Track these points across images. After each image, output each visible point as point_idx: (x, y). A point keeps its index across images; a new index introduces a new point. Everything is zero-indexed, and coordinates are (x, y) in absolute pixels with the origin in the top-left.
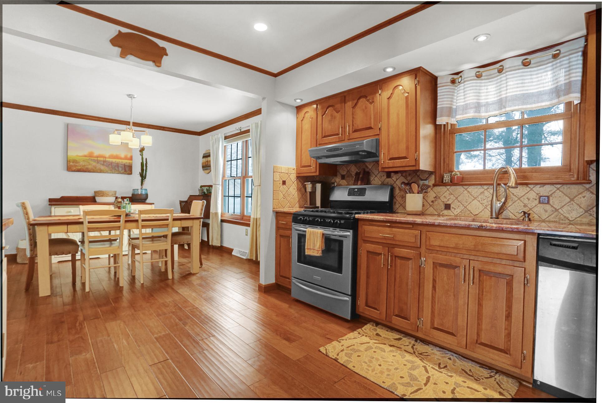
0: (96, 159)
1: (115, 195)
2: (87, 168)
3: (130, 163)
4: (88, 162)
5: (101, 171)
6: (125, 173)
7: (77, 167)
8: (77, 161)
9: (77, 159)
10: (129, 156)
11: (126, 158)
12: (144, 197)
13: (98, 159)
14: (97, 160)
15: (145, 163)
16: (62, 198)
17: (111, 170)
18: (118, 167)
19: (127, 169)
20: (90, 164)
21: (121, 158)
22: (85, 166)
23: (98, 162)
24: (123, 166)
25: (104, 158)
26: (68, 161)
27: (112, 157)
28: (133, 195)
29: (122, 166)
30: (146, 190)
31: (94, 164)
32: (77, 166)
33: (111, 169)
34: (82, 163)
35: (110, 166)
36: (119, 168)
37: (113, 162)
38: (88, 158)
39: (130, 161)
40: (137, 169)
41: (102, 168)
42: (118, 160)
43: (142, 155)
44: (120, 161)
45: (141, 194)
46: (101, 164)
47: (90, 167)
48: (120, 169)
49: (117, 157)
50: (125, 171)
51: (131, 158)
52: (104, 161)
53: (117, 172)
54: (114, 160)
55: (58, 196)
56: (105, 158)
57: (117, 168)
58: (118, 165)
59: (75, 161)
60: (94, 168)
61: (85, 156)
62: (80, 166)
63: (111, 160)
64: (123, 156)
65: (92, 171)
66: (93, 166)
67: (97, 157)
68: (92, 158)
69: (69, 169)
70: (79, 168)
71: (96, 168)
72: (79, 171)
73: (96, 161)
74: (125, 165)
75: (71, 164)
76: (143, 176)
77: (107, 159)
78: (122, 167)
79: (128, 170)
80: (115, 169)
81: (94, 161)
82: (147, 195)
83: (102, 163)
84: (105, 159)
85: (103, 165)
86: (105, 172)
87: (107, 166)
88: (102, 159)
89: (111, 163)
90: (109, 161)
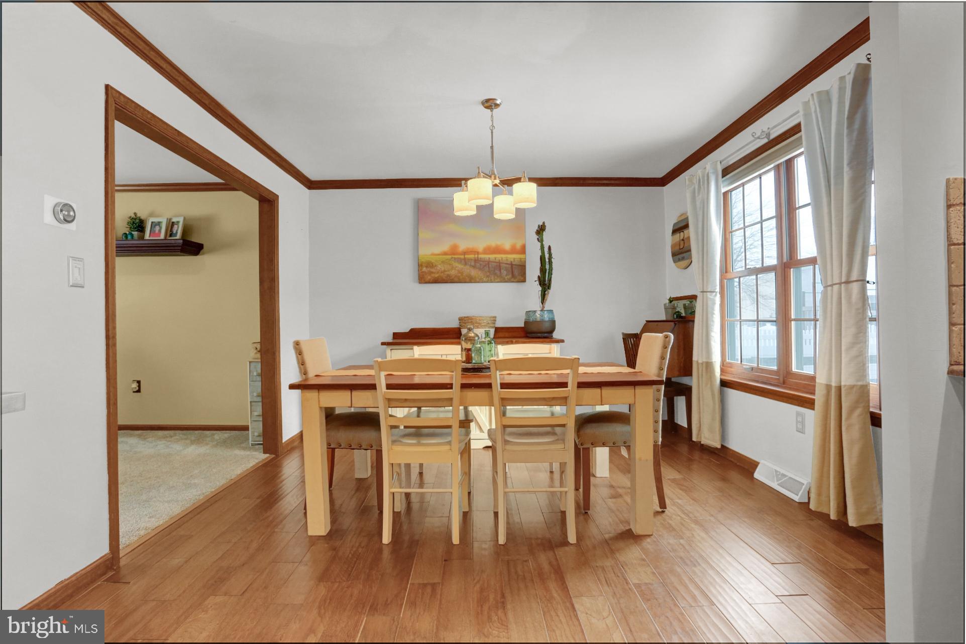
0: (462, 257)
1: (493, 325)
2: (448, 275)
3: (521, 259)
4: (450, 264)
5: (471, 280)
6: (512, 280)
7: (433, 275)
8: (432, 264)
9: (433, 259)
10: (518, 246)
11: (513, 251)
12: (546, 327)
13: (466, 256)
14: (465, 259)
15: (547, 256)
16: (412, 330)
17: (488, 276)
18: (500, 270)
19: (516, 272)
20: (453, 268)
21: (505, 252)
22: (445, 271)
23: (465, 262)
24: (510, 266)
25: (475, 255)
26: (420, 265)
27: (489, 250)
28: (526, 323)
29: (507, 266)
30: (551, 311)
31: (460, 266)
32: (432, 273)
33: (488, 274)
34: (440, 267)
35: (487, 269)
36: (502, 271)
37: (491, 260)
38: (450, 257)
39: (522, 256)
40: (533, 271)
41: (474, 273)
42: (499, 257)
43: (541, 240)
44: (504, 256)
45: (542, 321)
46: (471, 265)
47: (453, 273)
48: (504, 272)
49: (498, 250)
50: (513, 276)
51: (523, 250)
52: (476, 260)
53: (499, 279)
54: (492, 256)
55: (404, 328)
56: (478, 253)
57: (497, 272)
58: (499, 265)
59: (430, 265)
60: (460, 275)
61: (445, 254)
62: (438, 273)
63: (486, 257)
64: (507, 246)
65: (456, 279)
66: (458, 270)
67: (464, 253)
68: (456, 256)
69: (423, 279)
70: (437, 276)
71: (462, 273)
72: (436, 281)
73: (463, 261)
74: (512, 264)
75: (424, 269)
76: (545, 284)
77: (480, 256)
78: (506, 270)
79: (517, 273)
80: (495, 274)
81: (460, 260)
82: (553, 323)
83: (473, 264)
84: (476, 256)
85: (474, 267)
86: (478, 280)
87: (480, 269)
88: (472, 256)
89: (489, 262)
90: (484, 258)
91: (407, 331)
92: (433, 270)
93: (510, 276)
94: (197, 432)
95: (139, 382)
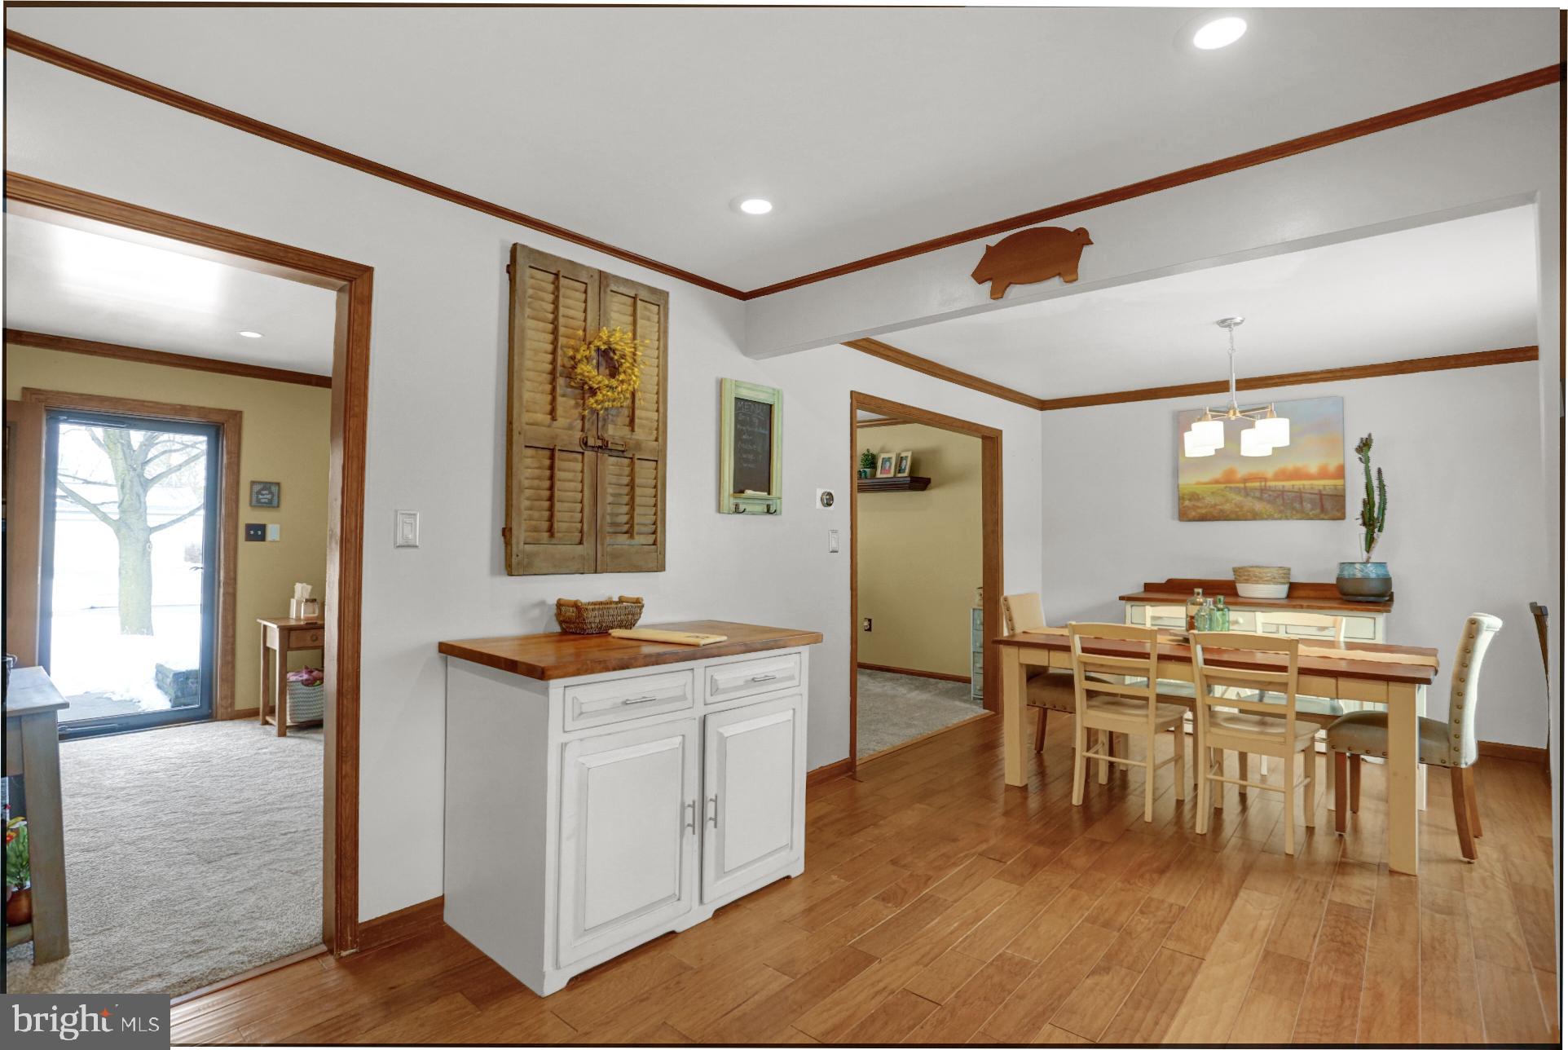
0: (1242, 485)
1: (1286, 580)
2: (1221, 510)
3: (1335, 486)
4: (1223, 496)
5: (1255, 516)
6: (1322, 516)
7: (1199, 511)
8: (1198, 495)
9: (1199, 490)
10: (1332, 466)
11: (1323, 474)
12: (1375, 587)
13: (1248, 485)
14: (1245, 488)
15: (1375, 483)
16: (1170, 581)
17: (1281, 512)
18: (1301, 503)
19: (1328, 505)
20: (1227, 501)
21: (1309, 477)
22: (1216, 505)
23: (1247, 492)
24: (1318, 497)
25: (1261, 482)
26: (1181, 499)
27: (1283, 475)
28: (1338, 579)
29: (1313, 496)
30: (1383, 564)
31: (1238, 498)
32: (1198, 507)
33: (1282, 508)
34: (1210, 500)
35: (1280, 501)
36: (1304, 504)
37: (1286, 489)
38: (1222, 486)
39: (1339, 482)
40: (1354, 506)
41: (1259, 506)
42: (1298, 484)
43: (1366, 461)
44: (1307, 483)
45: (1365, 579)
46: (1254, 497)
47: (1227, 507)
48: (1308, 506)
49: (1297, 475)
50: (1323, 509)
51: (1340, 473)
52: (1263, 490)
53: (1299, 516)
54: (1288, 484)
55: (1160, 579)
56: (1266, 480)
57: (1297, 506)
58: (1299, 496)
59: (1194, 497)
60: (1238, 510)
61: (1217, 482)
62: (1206, 507)
63: (1279, 484)
64: (1313, 467)
65: (1233, 516)
66: (1235, 504)
67: (1245, 480)
68: (1232, 485)
69: (1184, 515)
70: (1203, 511)
71: (1241, 507)
72: (1203, 518)
73: (1243, 491)
74: (1321, 495)
75: (1187, 503)
76: (1372, 522)
77: (1269, 484)
78: (1312, 501)
79: (1330, 506)
80: (1294, 509)
81: (1238, 491)
82: (1387, 581)
83: (1258, 494)
84: (1263, 484)
85: (1260, 499)
86: (1265, 516)
87: (1269, 502)
88: (1257, 484)
89: (1282, 493)
90: (1275, 486)
91: (1163, 581)
92: (1200, 504)
93: (1318, 511)
94: (922, 678)
95: (870, 620)
